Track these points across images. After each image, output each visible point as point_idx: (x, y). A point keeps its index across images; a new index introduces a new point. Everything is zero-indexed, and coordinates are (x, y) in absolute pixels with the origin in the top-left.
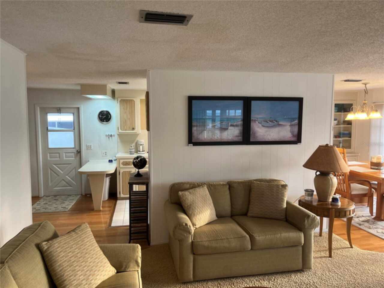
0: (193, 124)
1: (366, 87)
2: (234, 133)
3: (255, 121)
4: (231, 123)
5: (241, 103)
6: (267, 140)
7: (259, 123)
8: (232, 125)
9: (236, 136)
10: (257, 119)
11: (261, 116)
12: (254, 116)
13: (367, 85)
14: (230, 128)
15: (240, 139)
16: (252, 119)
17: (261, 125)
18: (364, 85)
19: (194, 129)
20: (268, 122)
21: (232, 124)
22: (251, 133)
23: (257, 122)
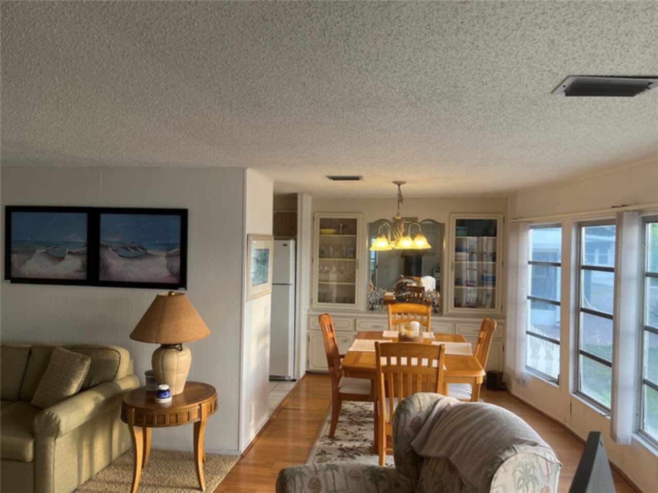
0: (13, 249)
1: (399, 189)
2: (73, 265)
3: (107, 247)
4: (69, 249)
5: (84, 216)
6: (127, 280)
7: (113, 250)
8: (70, 253)
9: (78, 271)
10: (111, 243)
11: (117, 240)
12: (104, 239)
13: (401, 186)
14: (68, 257)
15: (82, 275)
16: (102, 243)
17: (116, 255)
18: (397, 186)
19: (14, 257)
20: (128, 250)
21: (71, 250)
22: (101, 267)
23: (110, 249)
